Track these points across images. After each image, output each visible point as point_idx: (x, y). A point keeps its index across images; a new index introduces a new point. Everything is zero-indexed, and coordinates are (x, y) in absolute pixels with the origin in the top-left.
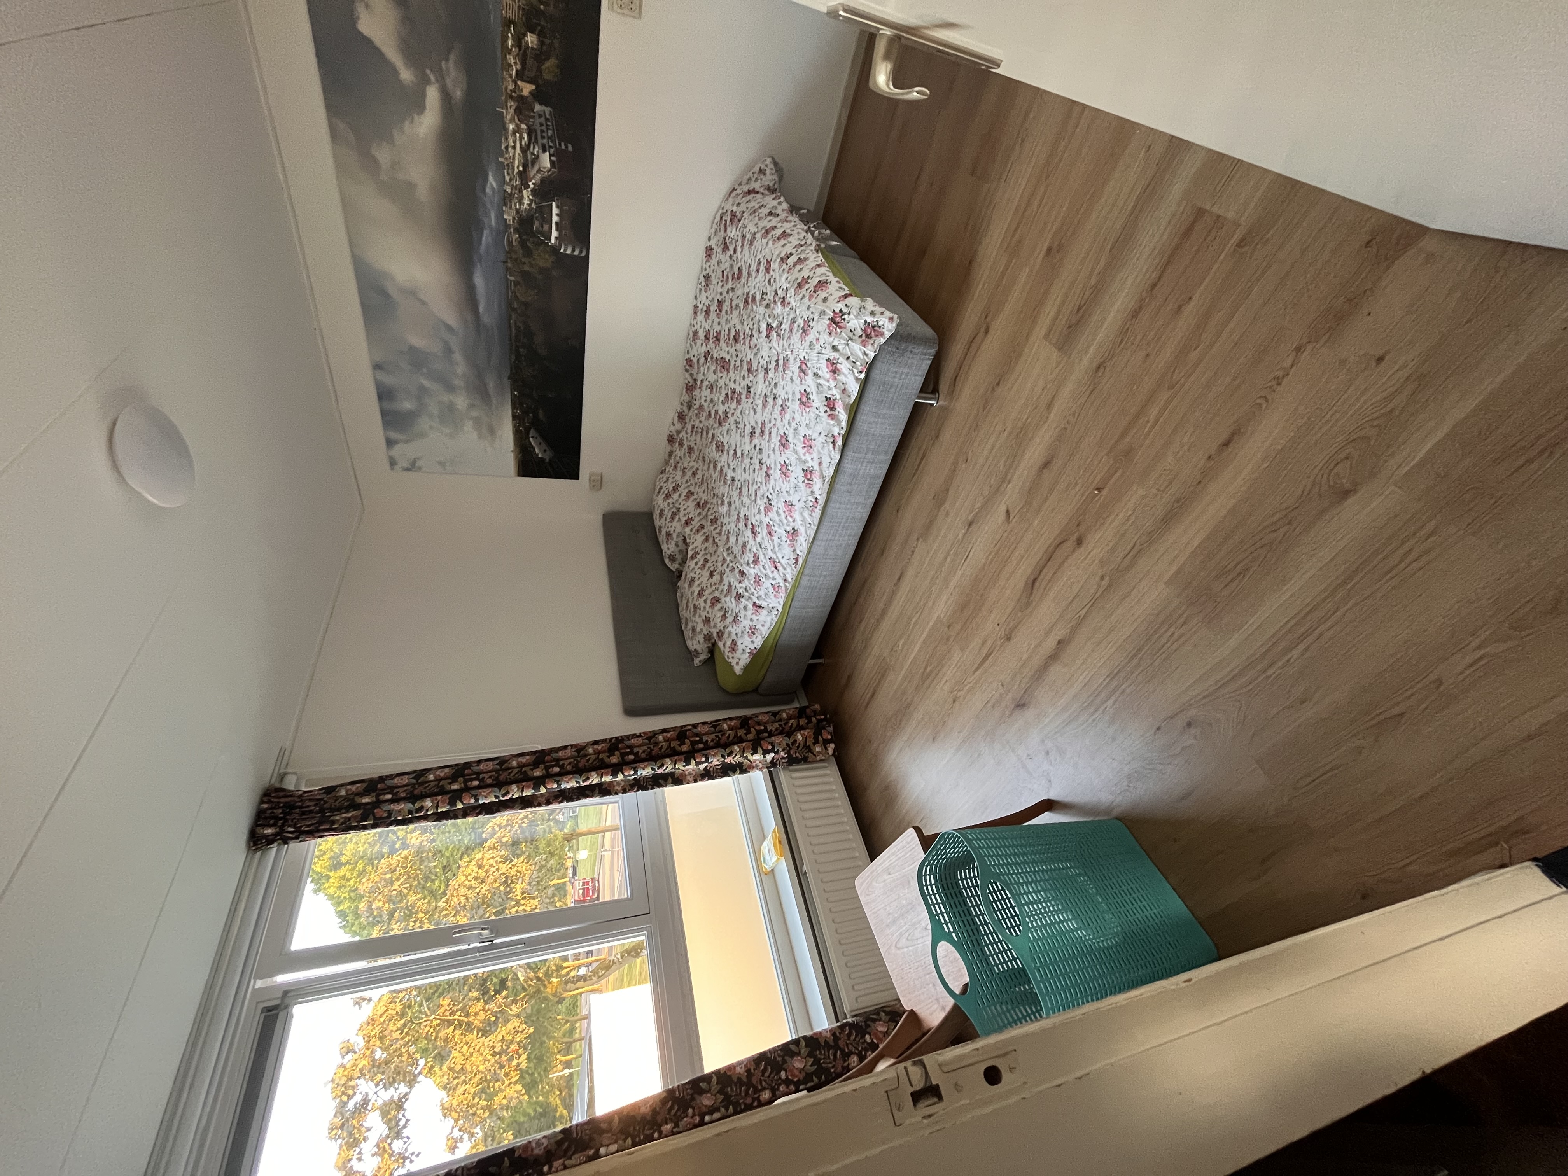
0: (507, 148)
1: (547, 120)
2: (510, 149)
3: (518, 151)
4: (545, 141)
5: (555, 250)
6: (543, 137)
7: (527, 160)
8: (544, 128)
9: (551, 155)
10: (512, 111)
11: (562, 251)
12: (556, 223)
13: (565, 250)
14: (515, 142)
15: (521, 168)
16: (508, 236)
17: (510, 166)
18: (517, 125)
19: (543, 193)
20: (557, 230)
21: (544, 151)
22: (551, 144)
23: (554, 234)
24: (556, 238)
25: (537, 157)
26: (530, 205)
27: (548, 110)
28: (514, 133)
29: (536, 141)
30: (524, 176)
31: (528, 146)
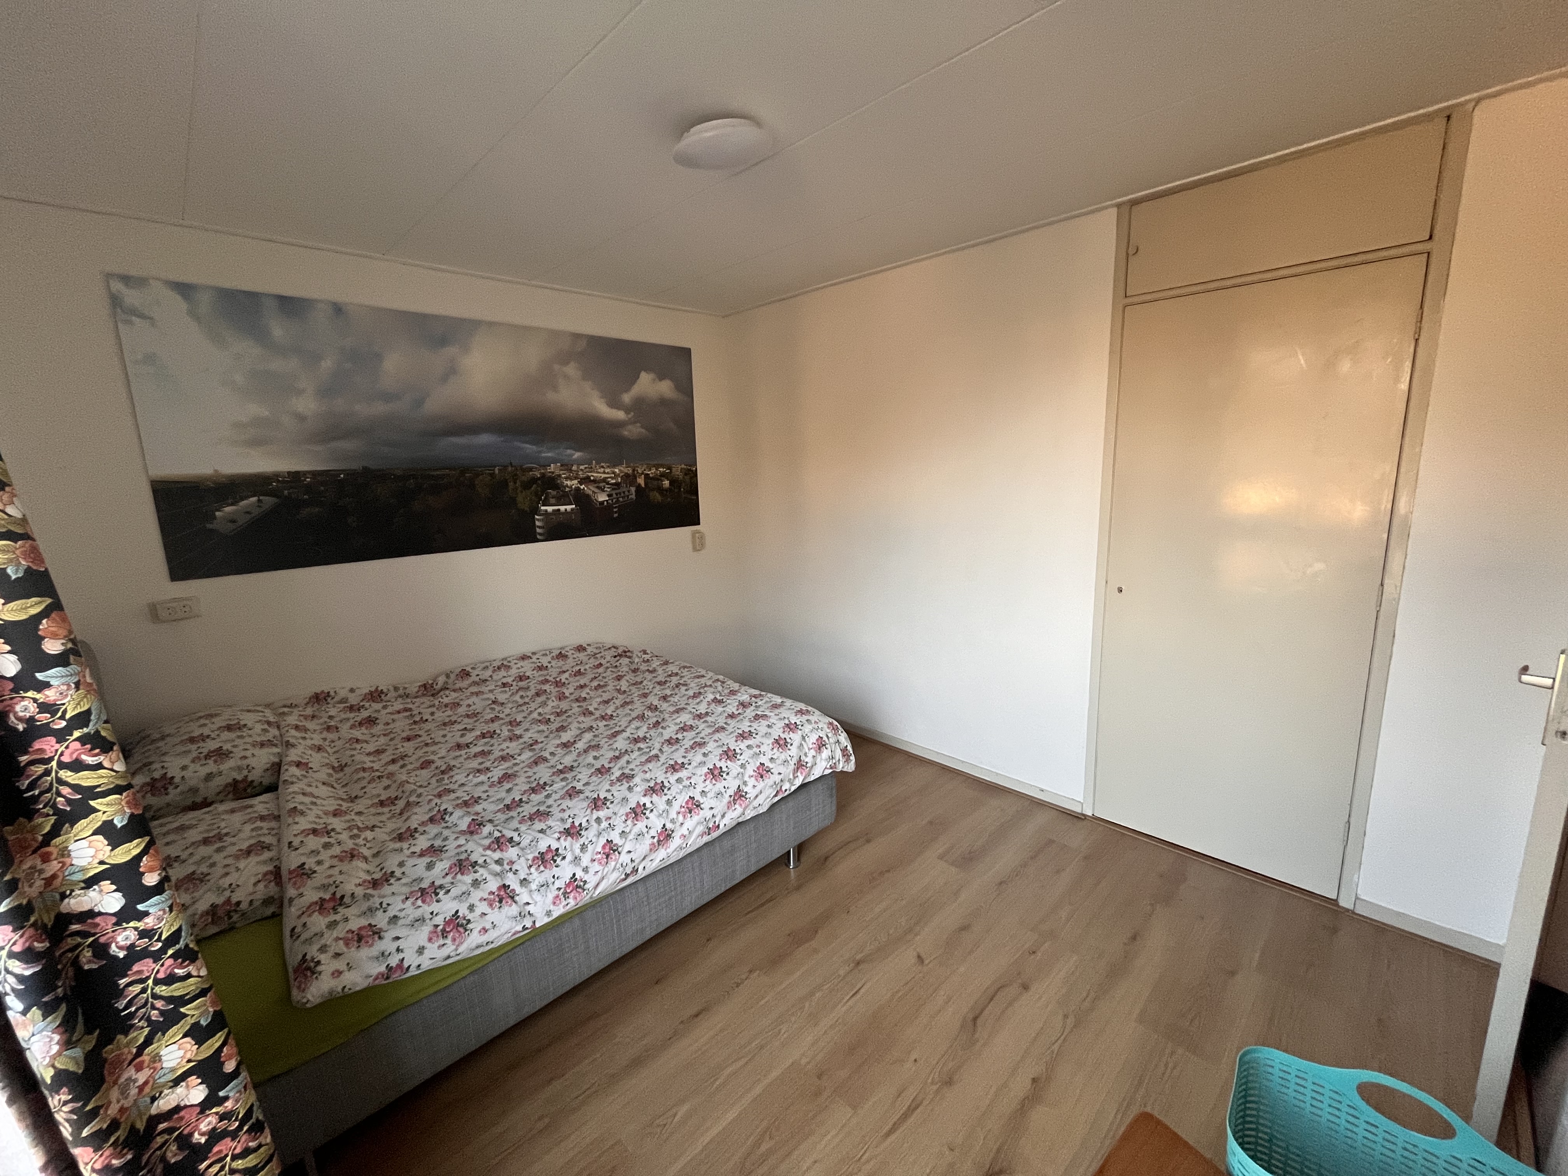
0: (603, 467)
1: (628, 496)
2: (602, 469)
3: (604, 476)
4: (615, 496)
5: (536, 511)
6: (617, 494)
7: (599, 483)
8: (622, 495)
9: (607, 501)
10: (626, 471)
11: (536, 517)
12: (559, 510)
13: (538, 520)
14: (608, 473)
15: (592, 478)
16: (536, 468)
17: (591, 469)
18: (619, 474)
19: (580, 498)
20: (554, 510)
21: (609, 496)
22: (614, 501)
23: (550, 509)
24: (546, 511)
25: (603, 491)
26: (567, 486)
27: (633, 496)
28: (614, 473)
29: (613, 489)
30: (586, 480)
31: (608, 483)
